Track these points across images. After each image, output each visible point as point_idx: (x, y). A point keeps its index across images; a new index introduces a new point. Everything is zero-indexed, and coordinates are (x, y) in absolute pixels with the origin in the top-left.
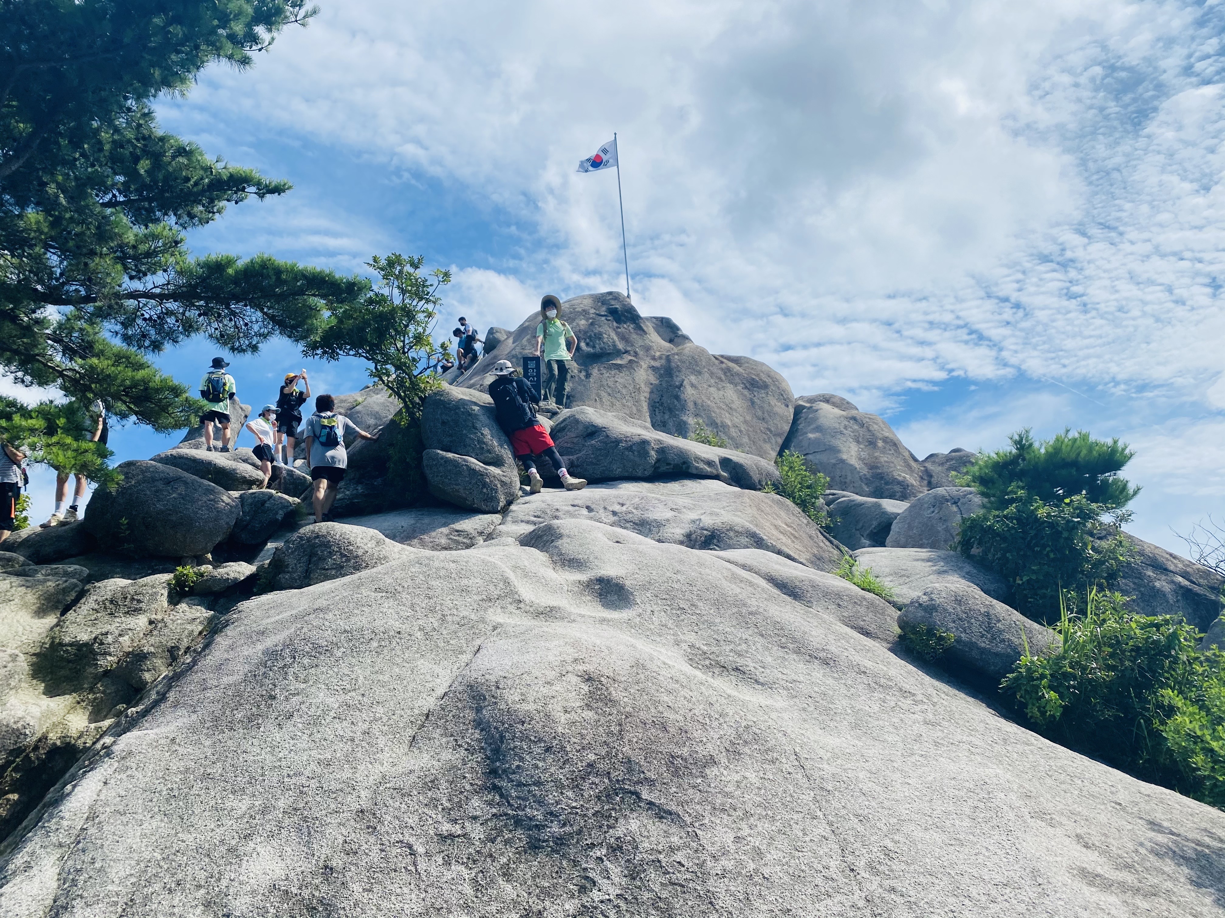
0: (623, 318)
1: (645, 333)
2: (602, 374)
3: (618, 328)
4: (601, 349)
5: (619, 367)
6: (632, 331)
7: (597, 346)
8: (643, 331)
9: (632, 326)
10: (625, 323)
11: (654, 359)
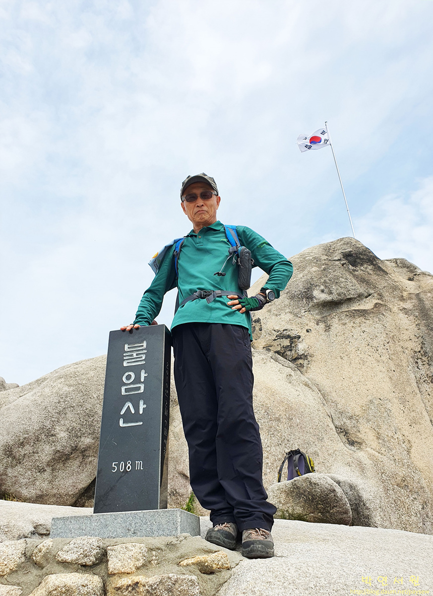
0: (358, 261)
1: (387, 273)
2: (345, 324)
3: (354, 270)
4: (339, 295)
5: (363, 313)
6: (371, 272)
7: (334, 291)
8: (384, 271)
9: (370, 267)
10: (362, 265)
11: (402, 299)
